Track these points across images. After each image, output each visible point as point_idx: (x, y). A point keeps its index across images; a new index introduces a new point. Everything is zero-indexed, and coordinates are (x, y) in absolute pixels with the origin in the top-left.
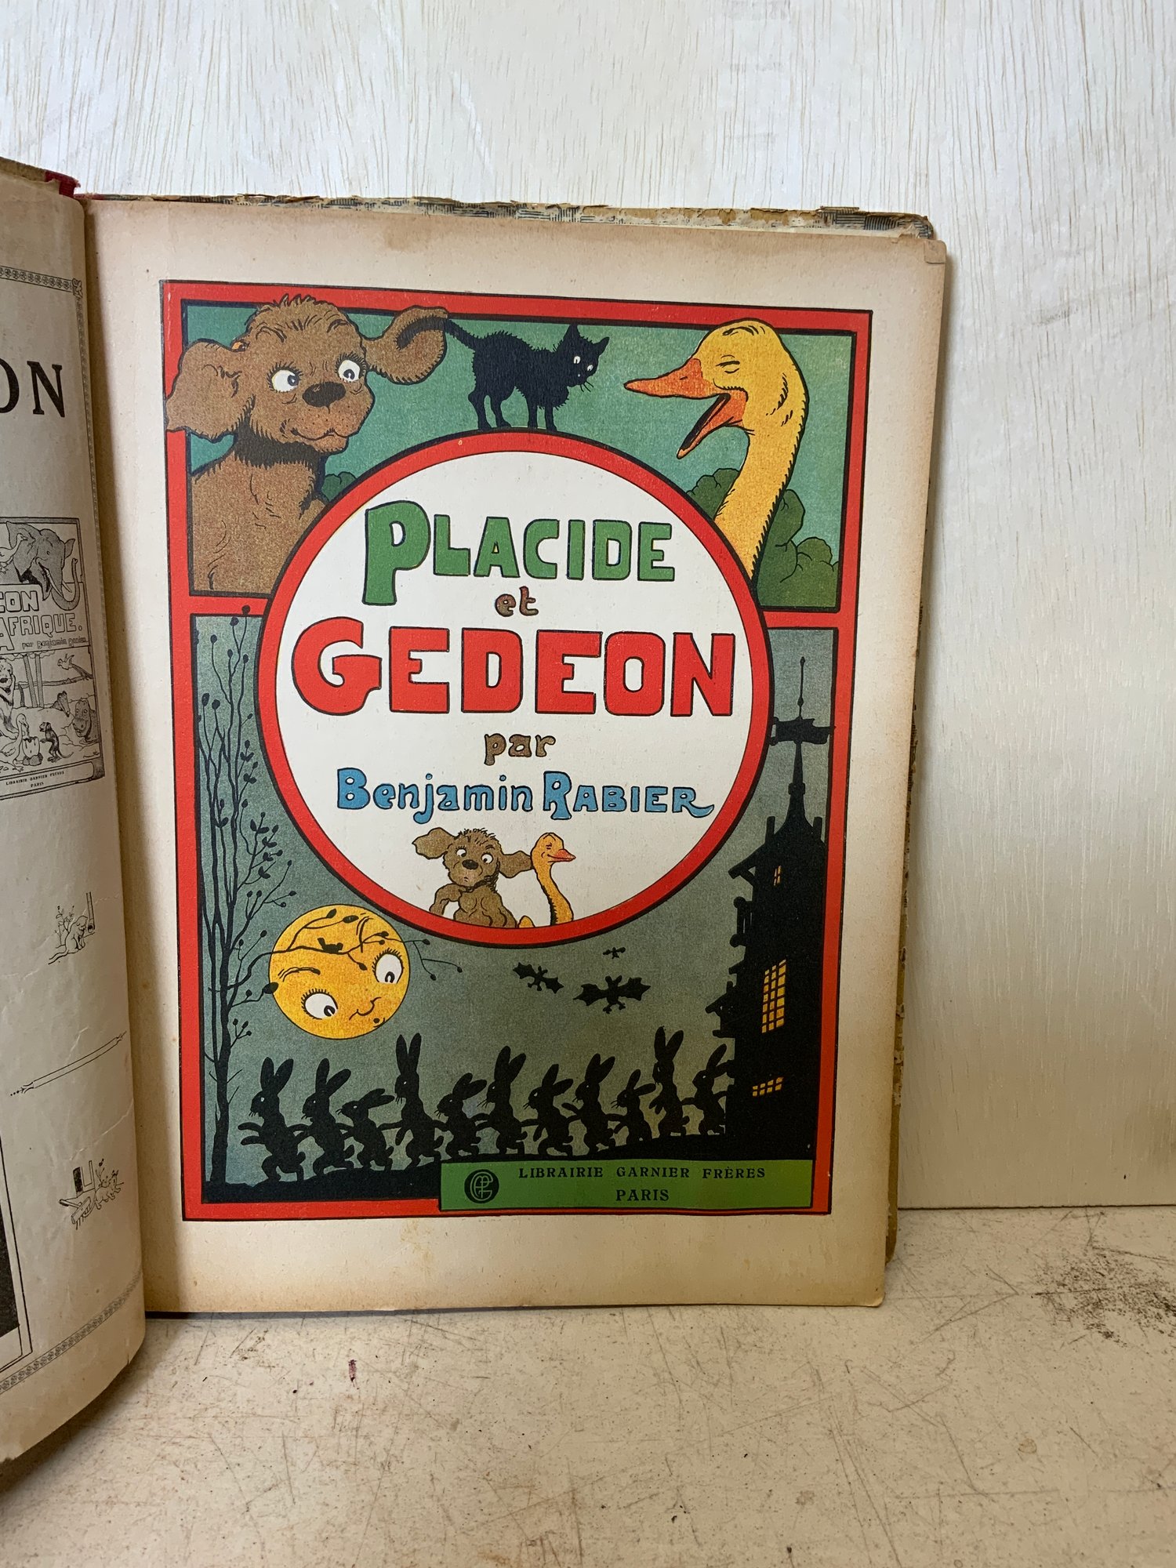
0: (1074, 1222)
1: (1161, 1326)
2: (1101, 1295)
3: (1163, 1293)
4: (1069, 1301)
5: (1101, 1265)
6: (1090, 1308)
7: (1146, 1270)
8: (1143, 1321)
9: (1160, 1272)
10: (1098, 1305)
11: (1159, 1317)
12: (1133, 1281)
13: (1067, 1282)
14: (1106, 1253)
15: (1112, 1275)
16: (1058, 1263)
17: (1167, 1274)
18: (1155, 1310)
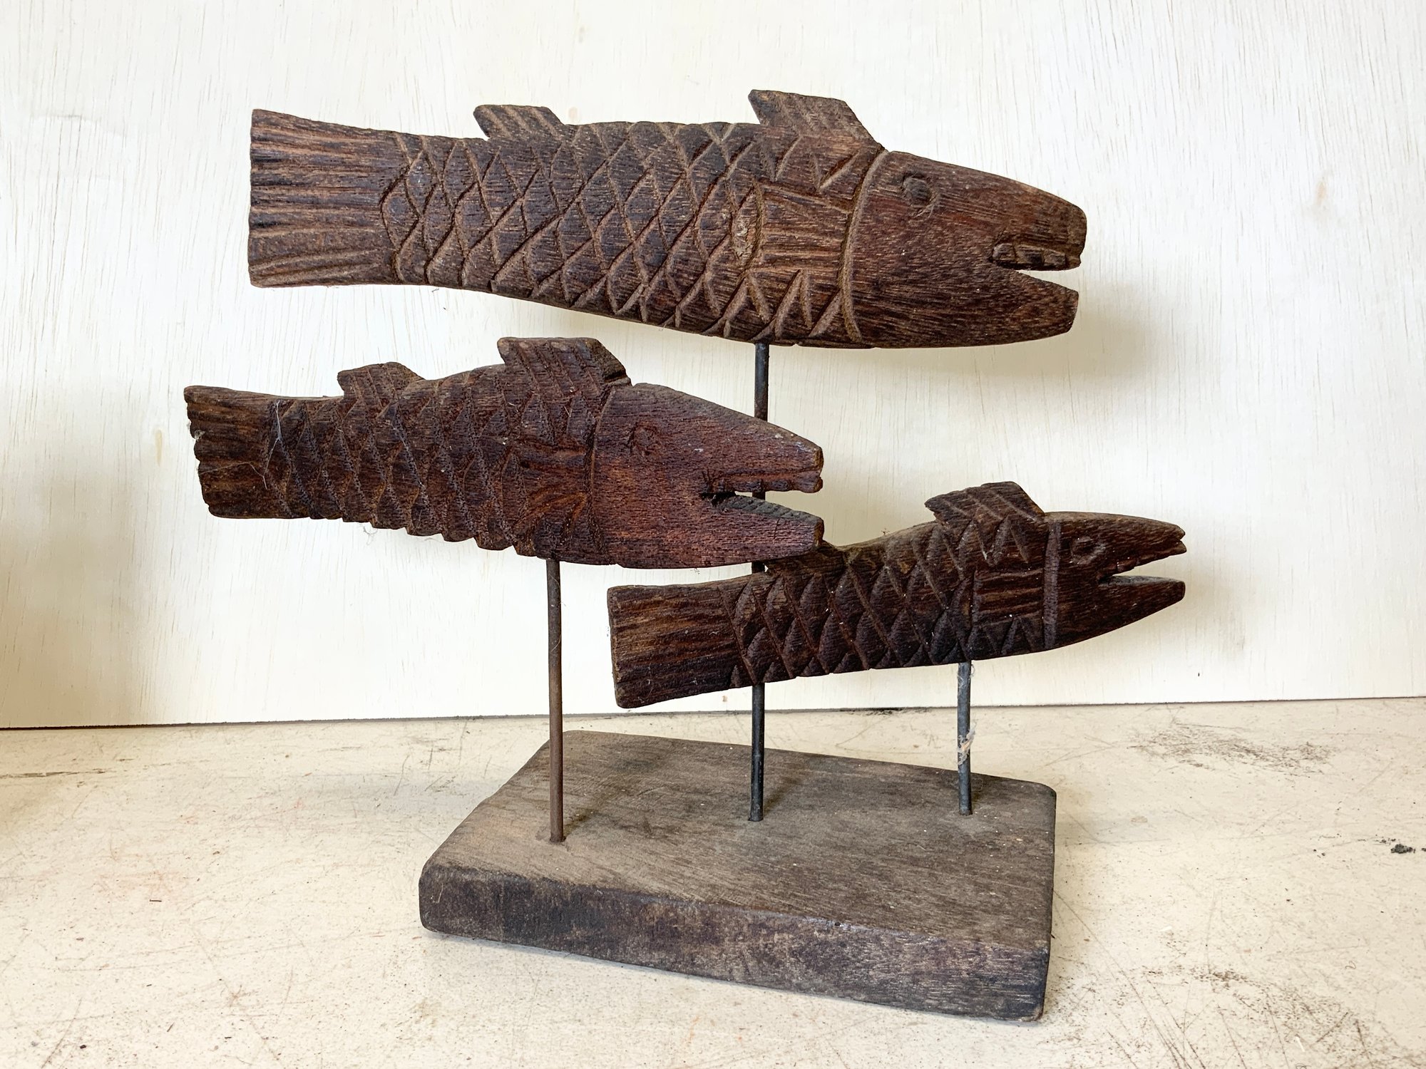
0: (1157, 712)
1: (1243, 760)
2: (1189, 746)
3: (1243, 744)
4: (1162, 750)
5: (1186, 732)
6: (1180, 752)
7: (1226, 734)
8: (1228, 758)
9: (1237, 734)
10: (1187, 751)
11: (1241, 756)
12: (1215, 739)
13: (1156, 740)
14: (1190, 727)
15: (1196, 737)
16: (1147, 732)
17: (1242, 735)
18: (1238, 753)
